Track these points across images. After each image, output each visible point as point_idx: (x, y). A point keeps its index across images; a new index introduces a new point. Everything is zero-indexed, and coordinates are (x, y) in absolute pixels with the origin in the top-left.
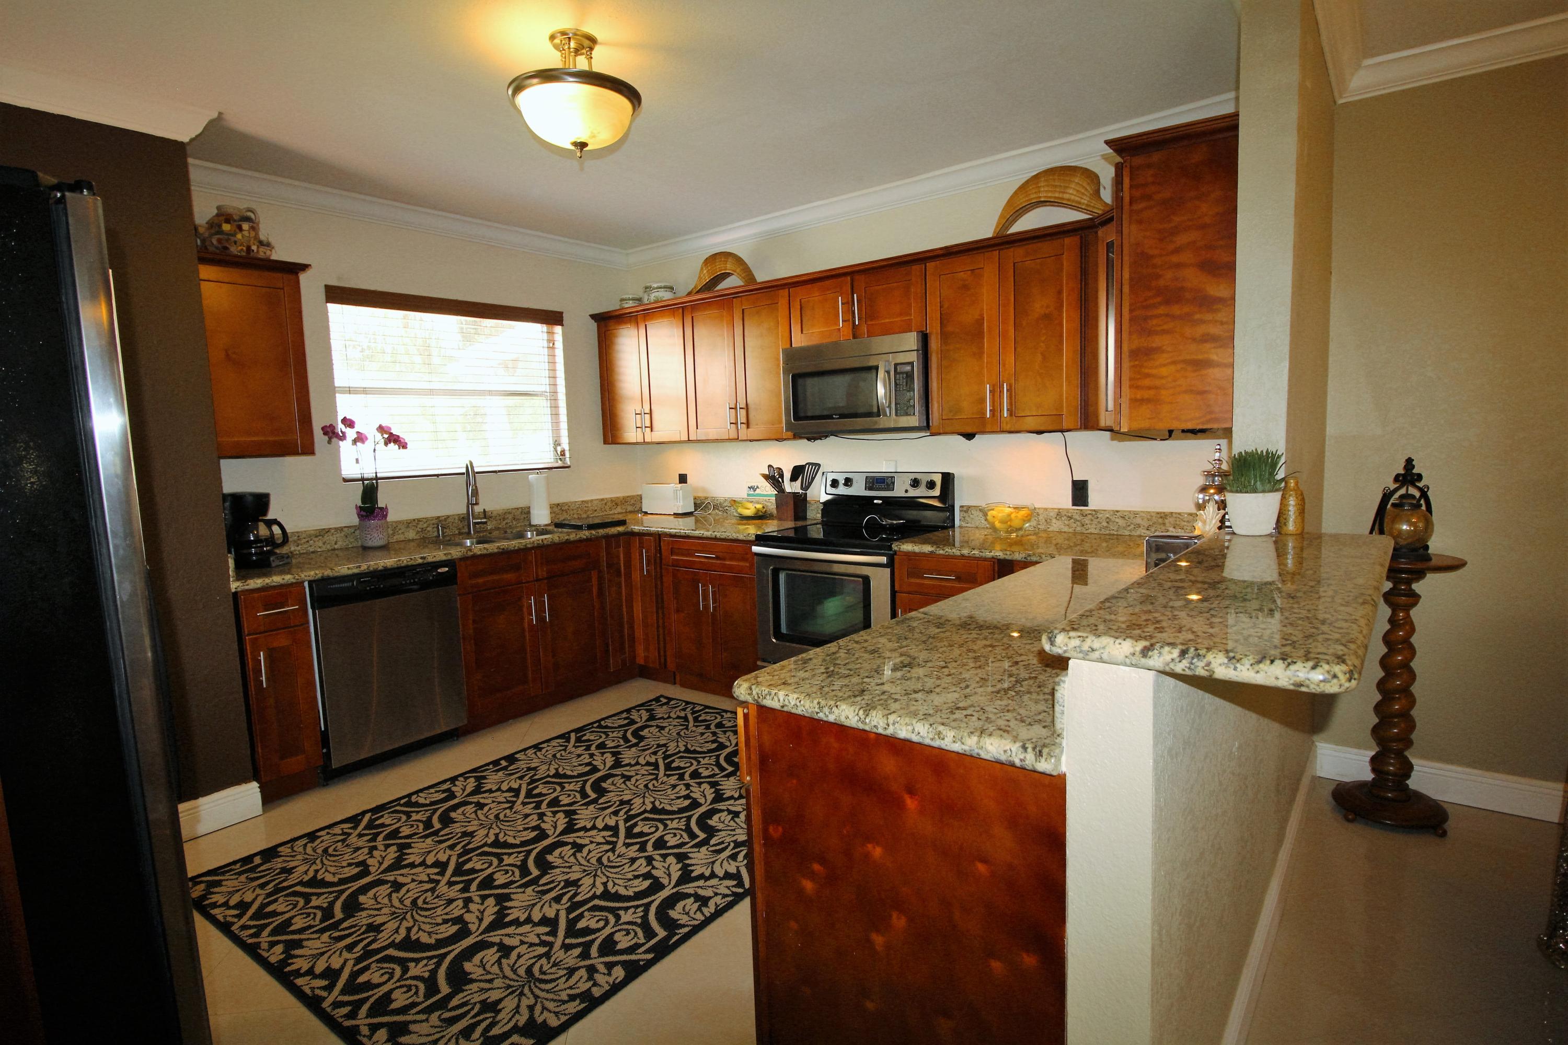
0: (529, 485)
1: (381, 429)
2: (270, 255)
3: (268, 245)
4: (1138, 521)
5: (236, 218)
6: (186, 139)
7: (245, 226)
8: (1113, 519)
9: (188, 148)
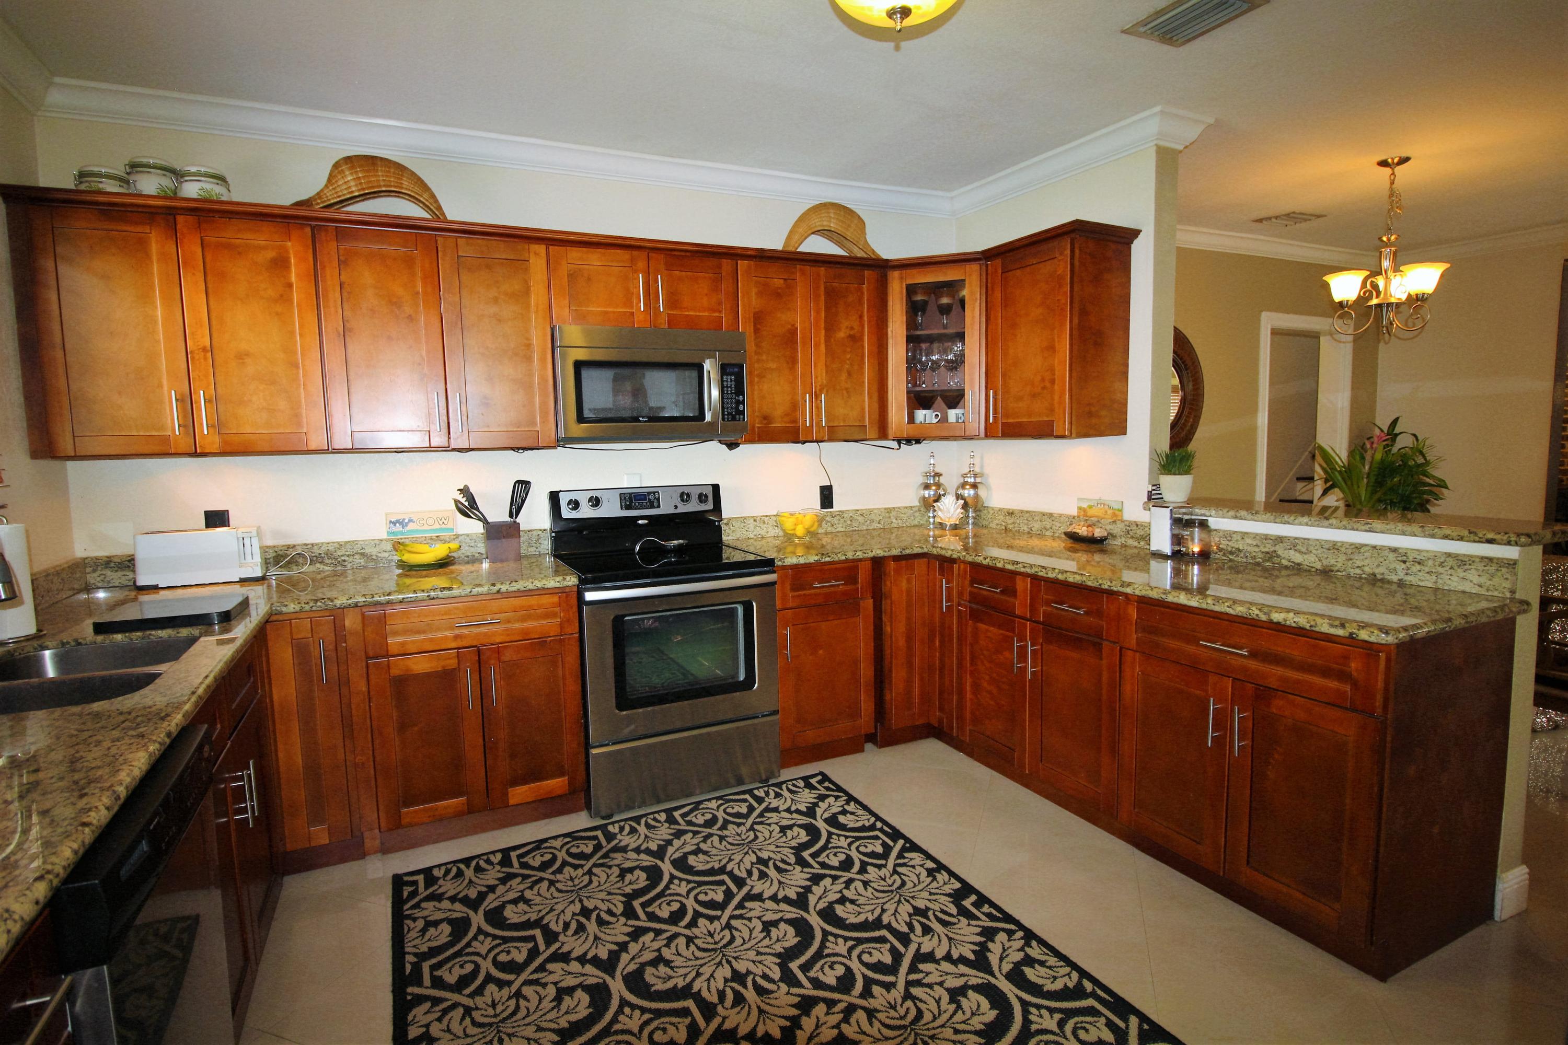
4: (873, 517)
8: (855, 517)
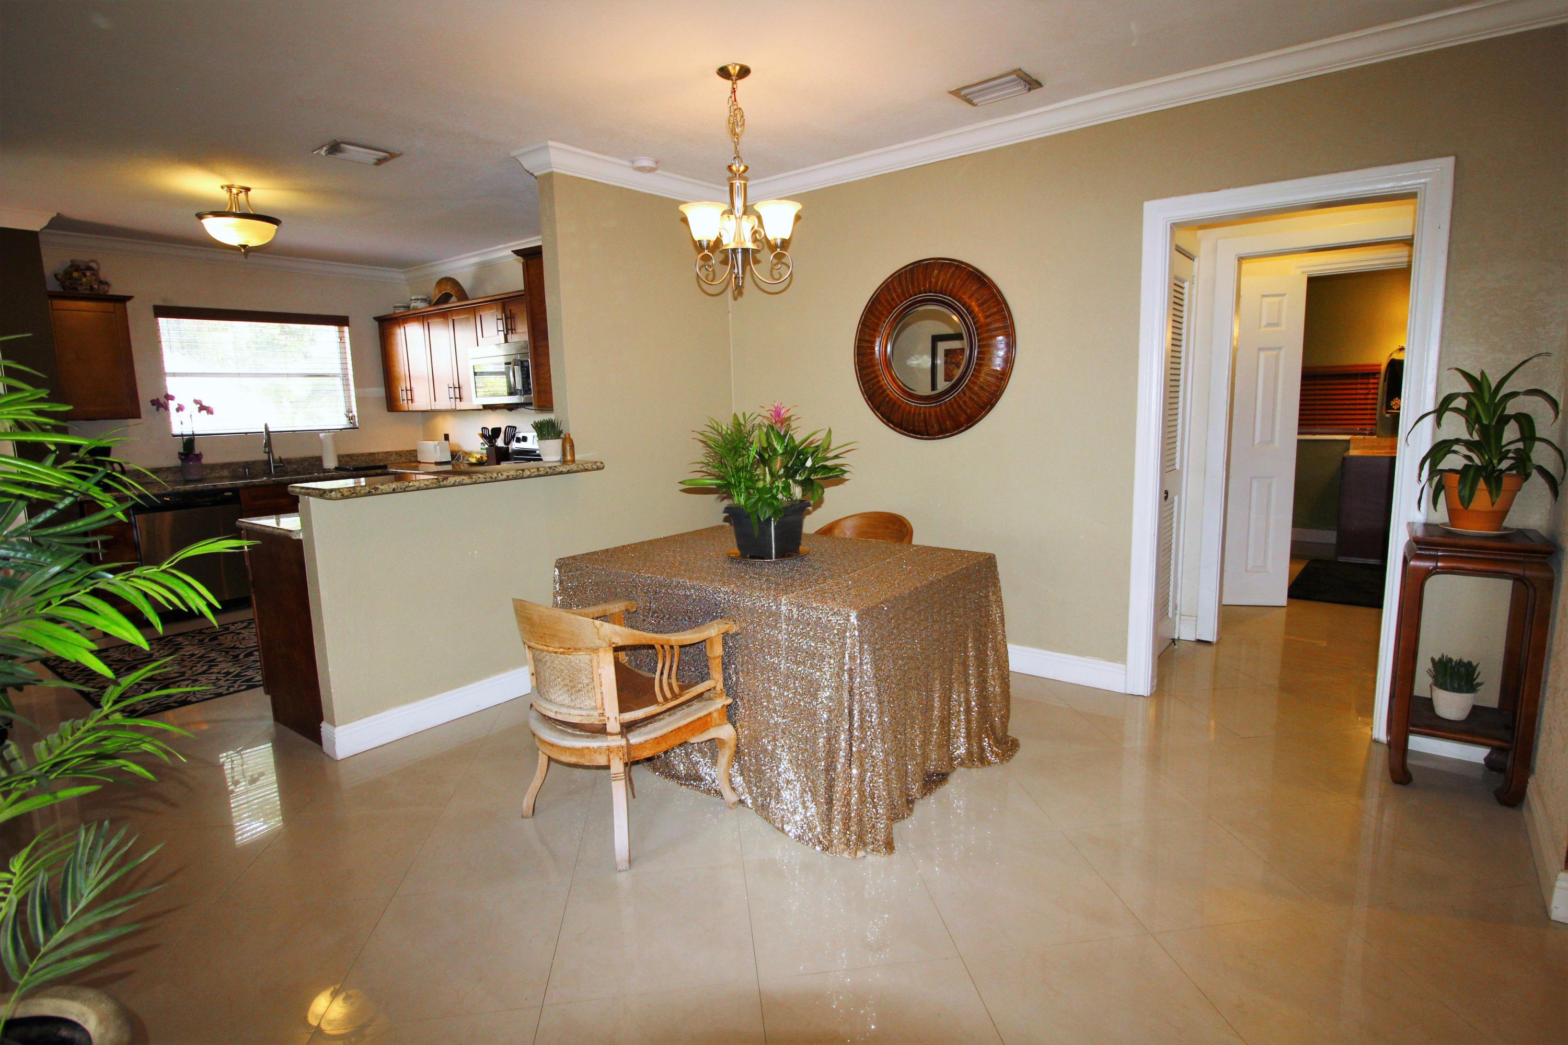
0: (320, 441)
1: (196, 402)
2: (107, 291)
3: (106, 283)
5: (82, 267)
6: (37, 229)
7: (88, 273)
9: (39, 235)
